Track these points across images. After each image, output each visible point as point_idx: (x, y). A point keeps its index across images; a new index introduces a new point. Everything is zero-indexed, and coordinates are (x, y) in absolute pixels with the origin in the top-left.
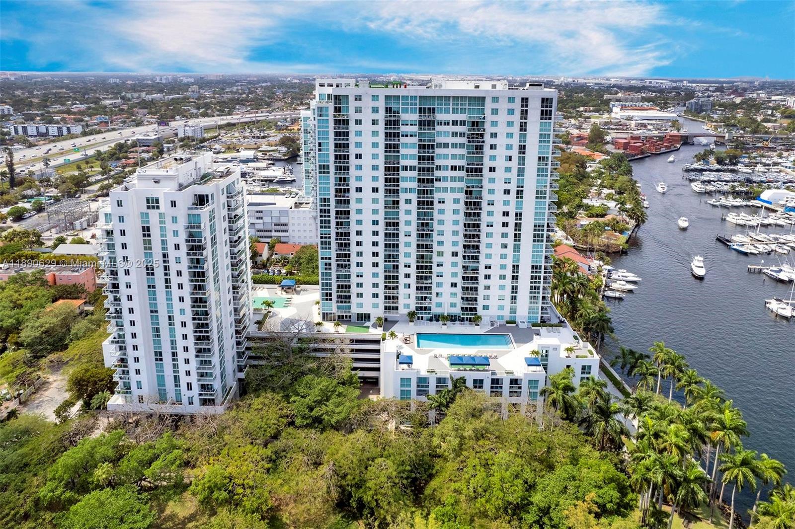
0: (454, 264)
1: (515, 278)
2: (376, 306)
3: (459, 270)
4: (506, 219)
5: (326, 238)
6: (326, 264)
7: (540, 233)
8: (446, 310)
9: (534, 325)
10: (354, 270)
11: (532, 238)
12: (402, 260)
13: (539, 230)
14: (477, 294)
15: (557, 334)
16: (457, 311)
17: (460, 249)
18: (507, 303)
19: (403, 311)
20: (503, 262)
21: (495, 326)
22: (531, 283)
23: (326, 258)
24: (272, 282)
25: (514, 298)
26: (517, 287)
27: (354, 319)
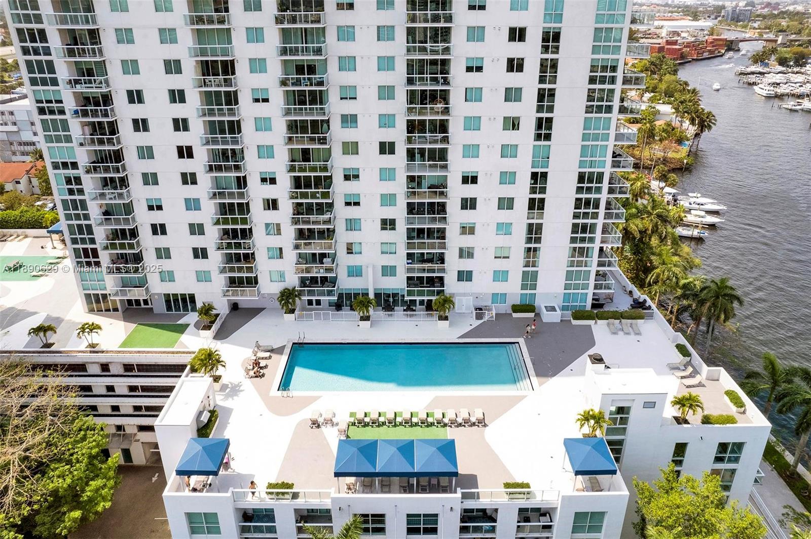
0: (387, 174)
1: (537, 205)
2: (203, 277)
3: (399, 187)
4: (516, 50)
5: (52, 112)
6: (68, 181)
7: (607, 86)
8: (370, 283)
9: (579, 315)
10: (139, 193)
11: (583, 102)
12: (253, 166)
13: (603, 80)
14: (443, 246)
15: (633, 337)
16: (397, 283)
17: (398, 134)
18: (516, 265)
19: (269, 287)
20: (508, 164)
21: (486, 318)
22: (576, 216)
23: (65, 165)
24: (36, 224)
25: (531, 253)
26: (539, 227)
27: (160, 307)
